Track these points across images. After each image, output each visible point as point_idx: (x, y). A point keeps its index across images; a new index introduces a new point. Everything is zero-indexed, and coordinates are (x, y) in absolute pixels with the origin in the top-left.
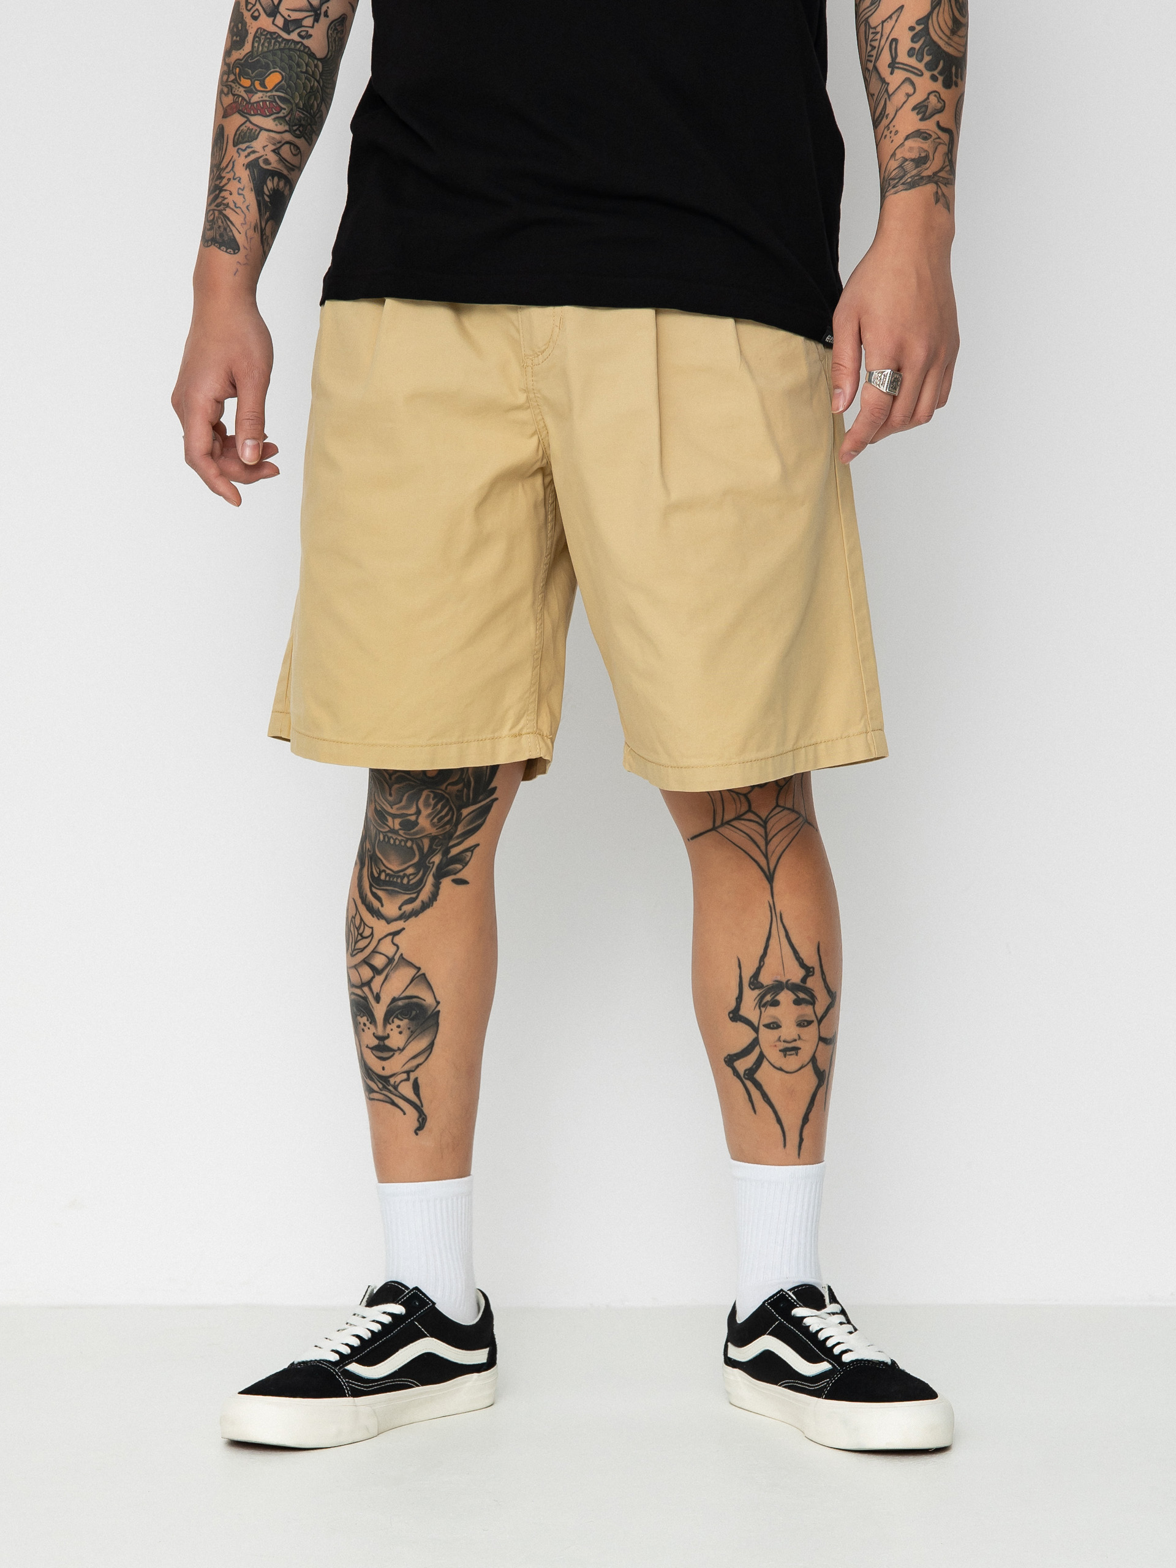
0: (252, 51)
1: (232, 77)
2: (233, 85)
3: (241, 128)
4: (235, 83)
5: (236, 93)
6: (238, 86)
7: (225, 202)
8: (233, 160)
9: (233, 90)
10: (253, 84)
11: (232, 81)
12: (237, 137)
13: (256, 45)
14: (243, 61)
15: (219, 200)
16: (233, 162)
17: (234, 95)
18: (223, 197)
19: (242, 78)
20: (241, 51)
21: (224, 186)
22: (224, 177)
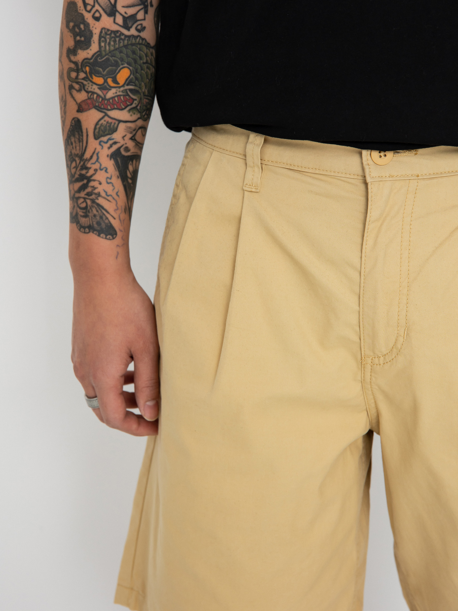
0: (100, 51)
1: (82, 75)
2: (85, 83)
3: (100, 123)
4: (87, 81)
5: (90, 89)
6: (91, 84)
7: (96, 191)
8: (96, 152)
9: (86, 87)
10: (106, 81)
11: (83, 79)
12: (97, 130)
13: (103, 44)
14: (92, 61)
15: (89, 190)
16: (97, 154)
17: (88, 92)
18: (93, 187)
19: (94, 77)
20: (88, 51)
21: (91, 176)
22: (90, 168)
